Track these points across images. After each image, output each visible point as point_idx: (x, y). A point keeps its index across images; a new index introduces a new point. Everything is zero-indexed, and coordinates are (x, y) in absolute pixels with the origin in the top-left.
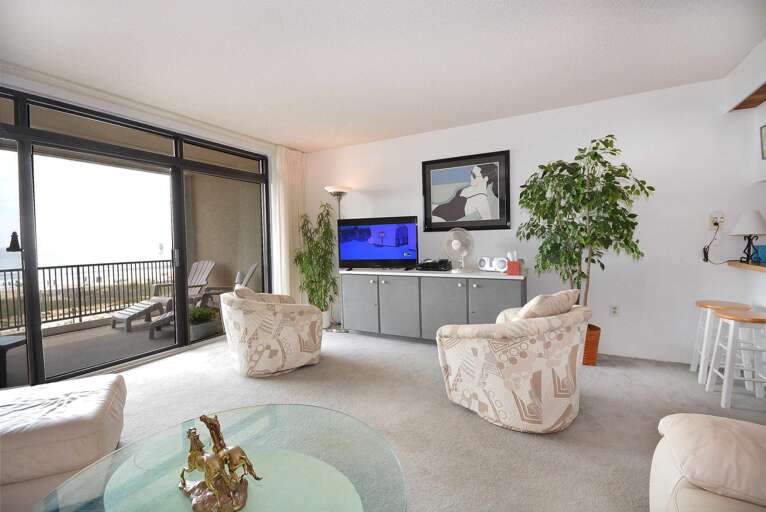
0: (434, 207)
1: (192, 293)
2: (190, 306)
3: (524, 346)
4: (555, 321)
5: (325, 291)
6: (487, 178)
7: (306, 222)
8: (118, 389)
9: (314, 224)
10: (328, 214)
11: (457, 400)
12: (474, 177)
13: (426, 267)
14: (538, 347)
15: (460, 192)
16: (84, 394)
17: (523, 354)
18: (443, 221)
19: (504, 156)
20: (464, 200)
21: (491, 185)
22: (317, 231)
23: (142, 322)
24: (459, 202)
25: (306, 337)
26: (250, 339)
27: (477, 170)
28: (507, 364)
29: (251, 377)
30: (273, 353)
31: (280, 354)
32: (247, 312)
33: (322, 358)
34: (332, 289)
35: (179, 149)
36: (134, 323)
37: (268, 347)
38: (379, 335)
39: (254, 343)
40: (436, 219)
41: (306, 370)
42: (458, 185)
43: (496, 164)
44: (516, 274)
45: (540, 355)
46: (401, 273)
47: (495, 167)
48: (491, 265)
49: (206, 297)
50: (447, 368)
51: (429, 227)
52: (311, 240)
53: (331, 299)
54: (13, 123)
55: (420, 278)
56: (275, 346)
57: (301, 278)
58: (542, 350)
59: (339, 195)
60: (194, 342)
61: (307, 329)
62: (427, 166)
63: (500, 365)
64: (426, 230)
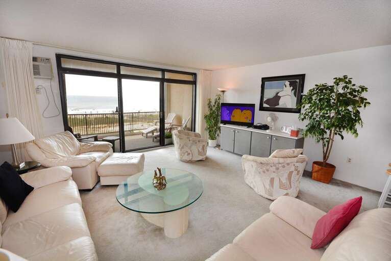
0: (265, 99)
1: (166, 126)
2: (166, 131)
3: (268, 168)
4: (281, 160)
5: (215, 132)
6: (292, 88)
7: (210, 102)
8: (143, 157)
9: (213, 103)
10: (219, 99)
11: (247, 182)
12: (286, 86)
13: (256, 127)
14: (274, 169)
15: (278, 93)
16: (136, 157)
17: (268, 170)
18: (268, 106)
19: (302, 77)
20: (280, 97)
21: (293, 91)
22: (214, 106)
23: (151, 134)
24: (277, 98)
25: (200, 150)
26: (181, 148)
27: (287, 83)
28: (262, 173)
29: (182, 161)
30: (189, 154)
31: (191, 155)
32: (180, 139)
33: (207, 158)
34: (218, 131)
35: (163, 75)
36: (148, 135)
37: (187, 152)
38: (233, 153)
39: (182, 150)
40: (265, 105)
41: (200, 162)
42: (277, 90)
43: (297, 81)
44: (294, 136)
45: (274, 172)
46: (245, 128)
47: (297, 82)
48: (286, 130)
49: (171, 129)
50: (245, 171)
51: (262, 108)
52: (211, 109)
53: (218, 135)
54: (116, 72)
55: (252, 132)
56: (189, 152)
57: (206, 125)
58: (274, 170)
59: (223, 92)
60: (166, 145)
61: (201, 147)
62: (264, 80)
63: (260, 173)
64: (260, 110)
